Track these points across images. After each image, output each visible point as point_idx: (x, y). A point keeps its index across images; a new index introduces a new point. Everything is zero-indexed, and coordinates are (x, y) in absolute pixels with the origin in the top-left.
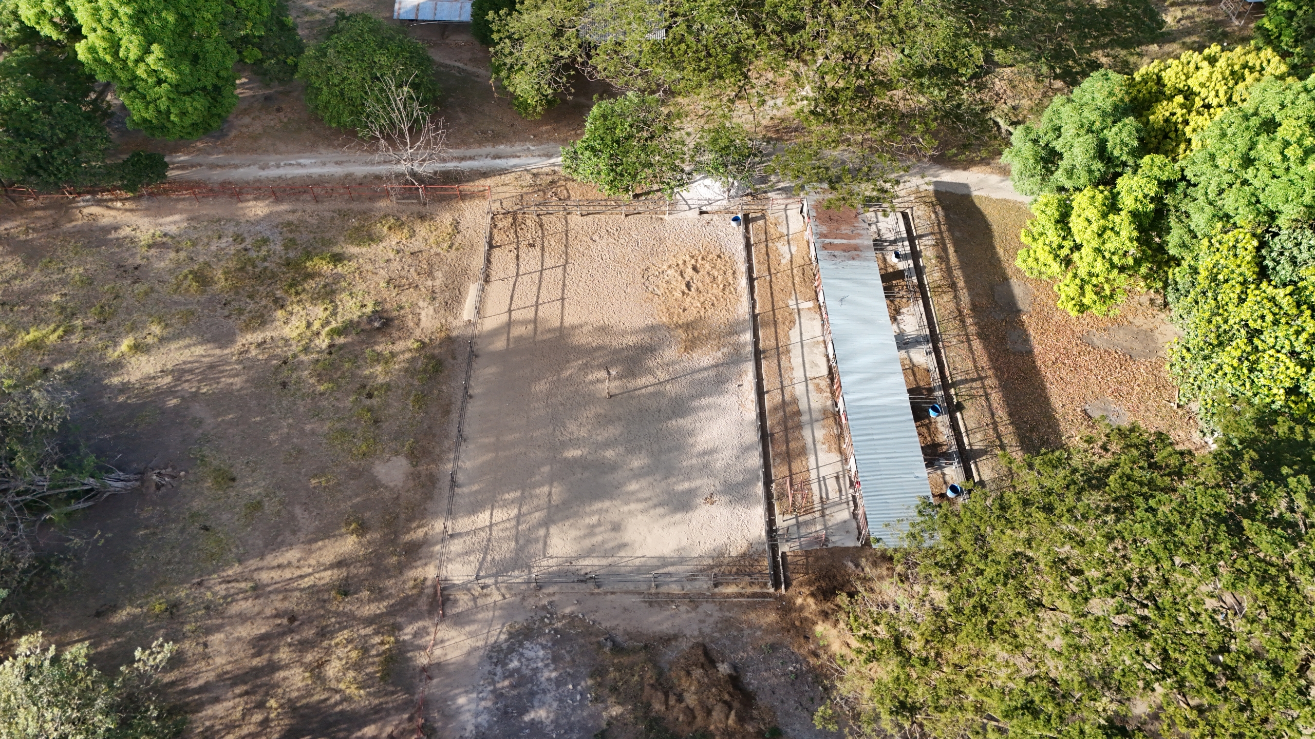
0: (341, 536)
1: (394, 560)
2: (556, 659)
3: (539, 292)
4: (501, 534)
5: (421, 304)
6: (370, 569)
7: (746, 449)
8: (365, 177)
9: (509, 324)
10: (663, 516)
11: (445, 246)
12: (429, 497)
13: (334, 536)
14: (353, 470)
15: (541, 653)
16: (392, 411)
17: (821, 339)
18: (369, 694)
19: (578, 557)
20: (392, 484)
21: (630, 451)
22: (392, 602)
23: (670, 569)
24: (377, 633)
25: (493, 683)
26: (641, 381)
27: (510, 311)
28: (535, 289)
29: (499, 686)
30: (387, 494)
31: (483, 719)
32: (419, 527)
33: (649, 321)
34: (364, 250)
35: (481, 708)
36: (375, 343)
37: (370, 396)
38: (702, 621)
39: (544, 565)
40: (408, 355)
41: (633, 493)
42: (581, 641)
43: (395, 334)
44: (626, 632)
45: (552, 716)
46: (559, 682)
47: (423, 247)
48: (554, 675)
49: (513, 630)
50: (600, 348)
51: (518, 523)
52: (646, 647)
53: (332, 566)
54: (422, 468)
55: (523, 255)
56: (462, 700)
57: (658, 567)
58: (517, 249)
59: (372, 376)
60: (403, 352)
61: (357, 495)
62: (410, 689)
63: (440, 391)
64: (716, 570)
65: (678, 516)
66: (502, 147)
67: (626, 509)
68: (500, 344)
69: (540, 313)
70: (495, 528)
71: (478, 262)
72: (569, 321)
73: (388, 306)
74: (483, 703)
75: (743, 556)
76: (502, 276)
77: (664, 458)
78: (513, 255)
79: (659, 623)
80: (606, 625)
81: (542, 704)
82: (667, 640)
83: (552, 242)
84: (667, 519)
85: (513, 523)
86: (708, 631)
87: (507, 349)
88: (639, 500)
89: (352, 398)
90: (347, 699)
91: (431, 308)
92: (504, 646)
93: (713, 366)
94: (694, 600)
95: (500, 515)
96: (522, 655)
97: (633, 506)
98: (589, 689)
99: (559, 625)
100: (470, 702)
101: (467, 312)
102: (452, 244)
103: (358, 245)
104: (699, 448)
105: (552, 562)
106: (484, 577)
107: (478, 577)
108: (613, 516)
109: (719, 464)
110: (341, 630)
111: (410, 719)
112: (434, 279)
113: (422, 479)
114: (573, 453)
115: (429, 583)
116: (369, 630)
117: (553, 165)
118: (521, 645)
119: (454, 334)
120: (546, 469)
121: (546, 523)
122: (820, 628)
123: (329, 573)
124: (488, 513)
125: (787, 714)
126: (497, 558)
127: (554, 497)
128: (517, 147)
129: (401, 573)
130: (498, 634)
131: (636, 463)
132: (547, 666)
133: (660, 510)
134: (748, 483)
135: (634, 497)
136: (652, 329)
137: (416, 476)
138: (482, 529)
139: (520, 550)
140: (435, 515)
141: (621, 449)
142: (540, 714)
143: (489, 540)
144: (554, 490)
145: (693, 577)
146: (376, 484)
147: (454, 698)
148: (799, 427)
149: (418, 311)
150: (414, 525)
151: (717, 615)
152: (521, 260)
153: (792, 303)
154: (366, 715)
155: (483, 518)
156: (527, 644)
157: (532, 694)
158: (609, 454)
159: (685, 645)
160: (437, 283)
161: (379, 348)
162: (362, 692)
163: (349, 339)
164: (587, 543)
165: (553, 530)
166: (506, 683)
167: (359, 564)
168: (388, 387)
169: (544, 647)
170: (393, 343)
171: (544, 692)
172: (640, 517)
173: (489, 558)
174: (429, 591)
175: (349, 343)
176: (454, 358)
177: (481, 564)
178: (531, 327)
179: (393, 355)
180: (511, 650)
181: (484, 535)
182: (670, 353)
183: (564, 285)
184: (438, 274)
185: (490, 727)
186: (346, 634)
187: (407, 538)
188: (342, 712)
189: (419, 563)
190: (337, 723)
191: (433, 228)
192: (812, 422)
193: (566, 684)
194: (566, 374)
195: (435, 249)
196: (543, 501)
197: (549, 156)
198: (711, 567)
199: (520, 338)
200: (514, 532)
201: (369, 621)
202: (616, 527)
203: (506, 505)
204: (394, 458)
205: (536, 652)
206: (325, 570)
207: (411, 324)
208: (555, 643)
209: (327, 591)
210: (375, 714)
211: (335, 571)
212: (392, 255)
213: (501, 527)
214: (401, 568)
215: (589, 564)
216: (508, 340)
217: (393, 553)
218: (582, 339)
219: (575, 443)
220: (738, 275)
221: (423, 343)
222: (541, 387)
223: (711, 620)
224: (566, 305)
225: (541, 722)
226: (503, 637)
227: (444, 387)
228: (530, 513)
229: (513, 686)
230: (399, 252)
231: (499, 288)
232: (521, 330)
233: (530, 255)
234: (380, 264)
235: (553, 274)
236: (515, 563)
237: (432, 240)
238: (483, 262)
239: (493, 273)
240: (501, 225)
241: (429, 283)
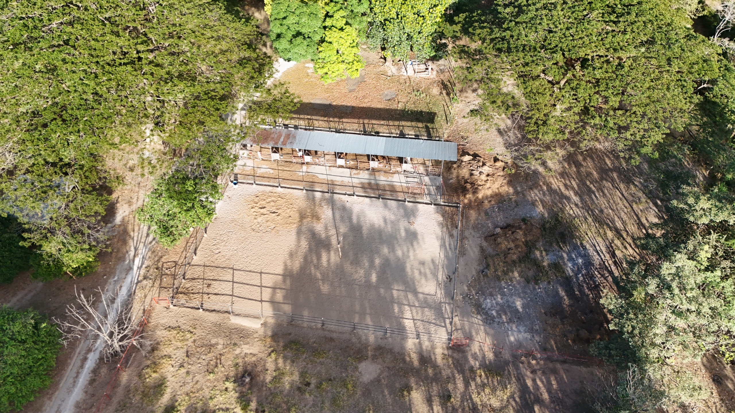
0: (410, 400)
1: (430, 371)
2: (491, 295)
3: (251, 285)
4: (420, 315)
5: (238, 351)
6: (434, 384)
7: (386, 206)
8: (86, 392)
9: (272, 302)
10: (418, 243)
11: (189, 335)
12: (391, 351)
13: (410, 405)
14: (364, 395)
15: (488, 301)
16: (323, 371)
17: (328, 168)
18: (509, 383)
19: (437, 281)
20: (378, 371)
21: (378, 252)
22: (456, 372)
23: (447, 244)
24: (474, 380)
25: (503, 323)
26: (334, 241)
27: (261, 301)
28: (247, 286)
29: (505, 320)
30: (385, 373)
31: (522, 329)
32: (410, 357)
33: (294, 233)
34: (169, 390)
35: (516, 330)
36: (264, 381)
37: (308, 384)
38: (474, 237)
39: (440, 295)
40: (280, 361)
41: (403, 253)
42: (482, 283)
43: (259, 369)
44: (479, 265)
45: (519, 299)
46: (503, 294)
47: (185, 350)
48: (499, 296)
49: (476, 312)
50: (305, 258)
51: (414, 306)
52: (486, 258)
53: (431, 406)
54: (370, 353)
55: (216, 291)
56: (512, 339)
57: (446, 249)
58: (208, 294)
59: (292, 384)
60: (277, 364)
61: (383, 392)
62: (507, 363)
63: (314, 342)
64: (449, 227)
65: (419, 237)
67: (412, 258)
68: (287, 308)
69: (269, 285)
70: (415, 318)
71: (213, 317)
72: (280, 270)
73: (232, 374)
74: (514, 328)
75: (443, 216)
76: (230, 304)
77: (384, 238)
78: (213, 297)
79: (474, 252)
80: (474, 273)
81: (514, 303)
82: (482, 250)
83: (210, 274)
84: (421, 241)
85: (413, 308)
86: (478, 235)
87: (292, 304)
88: (408, 251)
89: (307, 396)
90: (512, 397)
91: (243, 346)
92: (484, 317)
93: (333, 209)
94: (463, 238)
95: (408, 314)
96: (489, 309)
97: (411, 254)
98: (506, 283)
99: (474, 292)
100: (513, 335)
101: (255, 325)
102: (189, 331)
103: (162, 395)
104: (382, 224)
105: (439, 292)
106: (445, 324)
107: (445, 326)
108: (416, 264)
109: (393, 217)
110: (471, 398)
111: (522, 363)
112: (217, 344)
113: (377, 354)
114: (374, 278)
115: (446, 352)
116: (473, 384)
117: (139, 268)
118: (484, 309)
119: (270, 333)
120: (382, 291)
121: (415, 293)
122: (480, 195)
123: (435, 407)
124: (405, 321)
125: (516, 215)
126: (434, 317)
127: (400, 288)
128: (110, 287)
129: (438, 367)
130: (477, 320)
131: (385, 250)
132: (495, 299)
133: (415, 244)
134: (405, 208)
135: (406, 253)
136: (299, 233)
137: (374, 358)
138: (415, 324)
139: (430, 307)
140: (403, 348)
141: (376, 256)
142: (519, 304)
143: (423, 321)
144: (396, 288)
145: (451, 236)
146: (377, 381)
147: (511, 343)
148: (377, 185)
149: (243, 354)
150: (408, 359)
151: (471, 231)
152: (220, 293)
153: (301, 174)
154: (521, 385)
155: (408, 324)
156: (484, 306)
157: (509, 306)
158: (377, 261)
159: (485, 244)
160: (221, 341)
161: (268, 378)
162: (508, 386)
163: (254, 400)
164: (429, 275)
165: (420, 290)
166: (504, 317)
167: (431, 390)
168: (303, 374)
169: (485, 299)
170: (267, 370)
171: (508, 301)
172: (417, 252)
173: (433, 321)
174: (450, 352)
175: (257, 399)
176: (290, 334)
177: (437, 325)
178: (278, 291)
179: (277, 369)
180: (486, 314)
181: (419, 323)
182: (319, 227)
183: (250, 271)
184: (213, 341)
185: (526, 326)
186: (474, 396)
187: (416, 363)
188: (520, 398)
189: (433, 357)
190: (525, 400)
191: (168, 343)
192: (375, 179)
193: (504, 292)
194: (319, 276)
195: (189, 343)
196: (402, 294)
197: (129, 269)
198: (448, 228)
199: (285, 297)
200: (419, 309)
201: (467, 384)
202: (423, 263)
203: (401, 312)
204: (360, 370)
205: (488, 303)
206: (432, 409)
207: (254, 359)
208: (483, 294)
209: (446, 408)
210: (520, 380)
211: (434, 403)
212: (183, 370)
213: (415, 314)
214: (435, 366)
215: (441, 276)
216: (284, 303)
217: (426, 370)
218: (296, 265)
219: (368, 275)
220: (274, 191)
221: (272, 351)
222: (325, 288)
223: (473, 233)
224: (266, 271)
225: (523, 304)
226: (479, 317)
227: (312, 341)
228: (408, 300)
229: (506, 314)
230: (182, 366)
231: (240, 306)
232: (279, 296)
233: (217, 287)
234: (189, 379)
235: (239, 276)
236: (437, 309)
237: (179, 344)
238: (213, 314)
239: (225, 309)
240: (183, 301)
241: (220, 347)
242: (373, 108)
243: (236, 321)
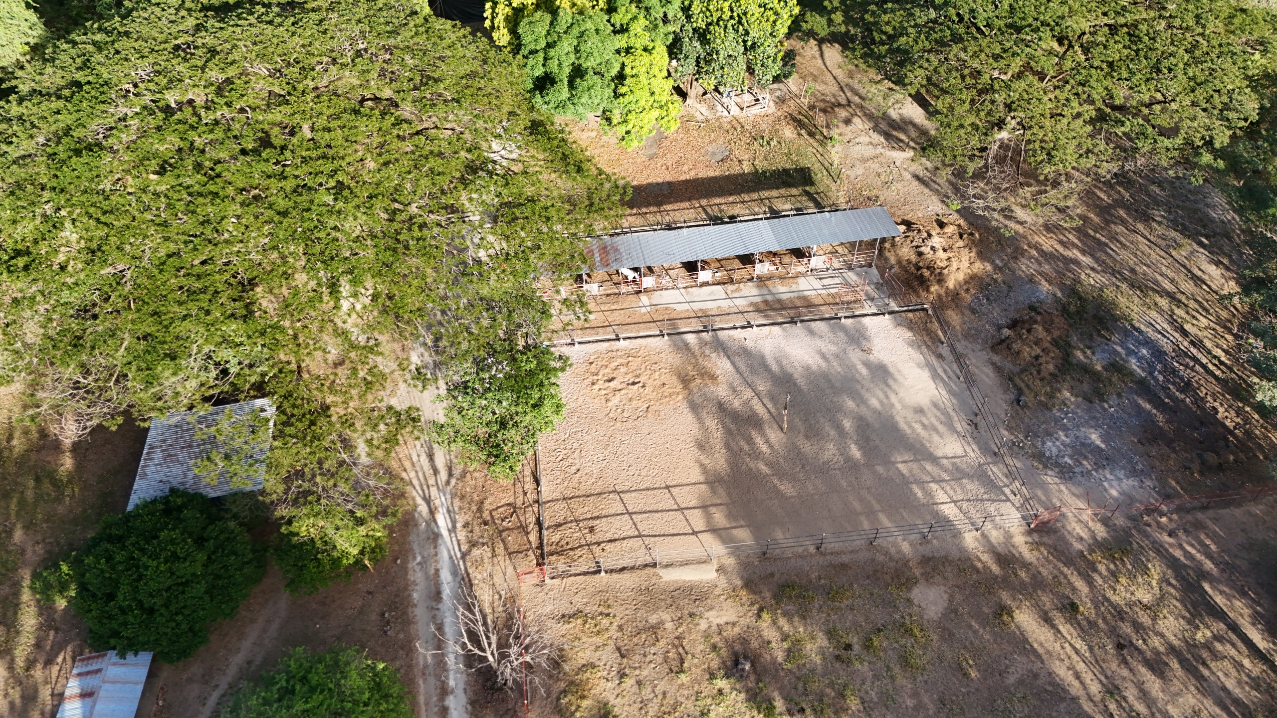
0: (1018, 628)
1: (1023, 574)
2: (1050, 434)
3: (662, 511)
4: (959, 492)
5: (703, 625)
6: (1039, 592)
7: (811, 332)
9: (713, 530)
10: (895, 380)
11: (605, 622)
12: (946, 560)
13: (1022, 634)
14: (943, 638)
15: (1049, 444)
16: (861, 620)
17: (683, 291)
18: (1148, 560)
19: (958, 433)
20: (946, 596)
21: (840, 409)
22: (1061, 565)
23: (940, 371)
24: (1095, 570)
25: (1089, 472)
26: (759, 409)
27: (694, 533)
28: (656, 515)
29: (1089, 467)
30: (958, 596)
31: (1121, 474)
32: (980, 560)
33: (684, 408)
35: (1112, 477)
36: (774, 661)
37: (848, 647)
38: (973, 350)
39: (974, 454)
40: (782, 622)
41: (881, 402)
42: (1026, 420)
43: (755, 644)
44: (1005, 392)
45: (1092, 430)
46: (1065, 429)
47: (611, 647)
48: (1061, 433)
49: (1041, 466)
50: (727, 446)
51: (943, 481)
52: (1010, 379)
53: (1053, 627)
54: (917, 572)
55: (609, 536)
56: (1114, 493)
57: (942, 379)
58: (599, 544)
59: (821, 652)
60: (780, 629)
61: (970, 626)
62: (1127, 532)
63: (820, 578)
64: (930, 343)
65: (891, 370)
66: (415, 595)
67: (898, 406)
68: (744, 535)
69: (692, 504)
70: (955, 498)
71: (628, 580)
72: (696, 475)
73: (715, 664)
74: (1108, 476)
75: (910, 328)
76: (643, 550)
77: (838, 385)
78: (609, 547)
79: (988, 376)
80: (1005, 407)
81: (1086, 437)
82: (998, 369)
83: (583, 510)
84: (897, 376)
85: (944, 485)
86: (979, 347)
87: (748, 526)
88: (887, 397)
89: (857, 665)
90: (1163, 580)
91: (707, 615)
92: (1057, 470)
93: (728, 357)
94: (959, 358)
95: (941, 496)
96: (1057, 456)
97: (893, 399)
98: (1060, 410)
99: (1021, 436)
100: (1112, 486)
101: (706, 575)
102: (601, 614)
104: (821, 362)
105: (969, 450)
106: (1005, 495)
107: (1008, 500)
108: (910, 414)
109: (833, 348)
110: (1107, 600)
111: (1149, 525)
112: (661, 623)
113: (928, 570)
114: (855, 452)
115: (1029, 539)
116: (1096, 577)
117: (453, 530)
118: (1050, 458)
119: (739, 582)
120: (880, 469)
121: (934, 460)
122: (951, 284)
123: (1061, 628)
124: (942, 507)
125: (1017, 303)
126: (983, 491)
127: (906, 458)
128: (416, 576)
129: (1030, 564)
130: (1050, 478)
131: (850, 404)
132: (1057, 439)
133: (891, 382)
134: (844, 329)
135: (885, 401)
136: (694, 407)
137: (928, 577)
138: (960, 509)
139: (968, 476)
140: (962, 550)
141: (839, 416)
142: (1095, 438)
143: (969, 500)
144: (899, 460)
145: (940, 357)
146: (952, 611)
147: (1116, 500)
148: (779, 301)
149: (714, 628)
150: (979, 565)
151: (964, 343)
152: (616, 537)
153: (643, 310)
154: (1165, 558)
155: (949, 511)
156: (1048, 454)
157: (1083, 445)
158: (847, 424)
159: (996, 358)
160: (666, 617)
161: (780, 656)
162: (1150, 566)
163: (776, 694)
164: (942, 428)
165: (939, 453)
166: (1085, 462)
167: (1040, 603)
168: (831, 634)
169: (1044, 443)
170: (769, 642)
171: (1077, 438)
172: (901, 395)
173: (985, 496)
174: (1036, 537)
175: (781, 693)
176: (772, 575)
177: (994, 501)
178: (713, 510)
179: (785, 637)
180: (1057, 464)
181: (965, 505)
182: (722, 391)
183: (648, 489)
184: (653, 619)
185: (1123, 468)
186: (1109, 594)
187: (995, 569)
188: (1176, 578)
189: (1014, 552)
190: (1183, 578)
191: (577, 643)
192: (771, 293)
193: (1064, 425)
194: (764, 469)
195: (613, 632)
196: (914, 466)
197: (435, 537)
198: (928, 347)
199: (730, 516)
200: (953, 483)
201: (1088, 579)
202: (920, 411)
203: (929, 494)
204: (916, 602)
205: (1051, 447)
206: (1059, 632)
207: (737, 630)
208: (1036, 435)
209: (1079, 624)
210: (1160, 550)
211: (1057, 622)
212: (629, 682)
213: (951, 493)
214: (1026, 565)
215: (959, 423)
216: (735, 528)
217: (1016, 575)
218: (719, 461)
219: (843, 451)
220: (615, 348)
221: (761, 610)
222: (786, 488)
223: (969, 345)
224: (675, 483)
225: (1101, 436)
226: (1050, 472)
227: (813, 576)
228: (930, 474)
229: (1086, 458)
230: (622, 675)
231: (663, 551)
232: (719, 517)
233: (606, 529)
234: (647, 692)
235: (633, 501)
236: (980, 475)
237: (598, 640)
238: (626, 575)
239: (640, 562)
240: (562, 567)
241: (669, 625)
242: (703, 179)
243: (671, 576)
